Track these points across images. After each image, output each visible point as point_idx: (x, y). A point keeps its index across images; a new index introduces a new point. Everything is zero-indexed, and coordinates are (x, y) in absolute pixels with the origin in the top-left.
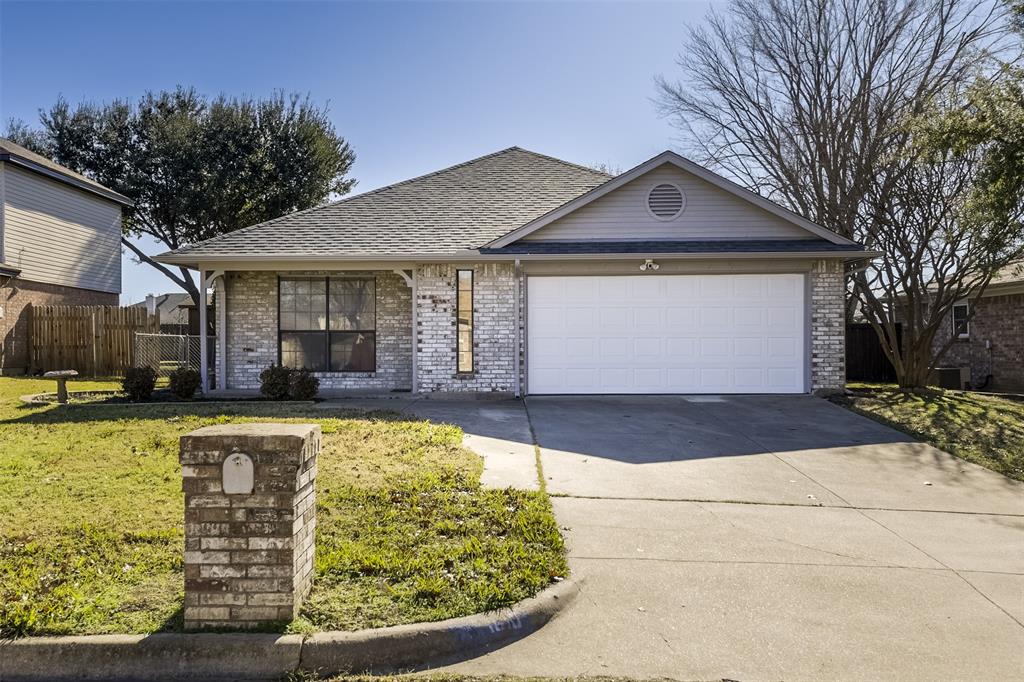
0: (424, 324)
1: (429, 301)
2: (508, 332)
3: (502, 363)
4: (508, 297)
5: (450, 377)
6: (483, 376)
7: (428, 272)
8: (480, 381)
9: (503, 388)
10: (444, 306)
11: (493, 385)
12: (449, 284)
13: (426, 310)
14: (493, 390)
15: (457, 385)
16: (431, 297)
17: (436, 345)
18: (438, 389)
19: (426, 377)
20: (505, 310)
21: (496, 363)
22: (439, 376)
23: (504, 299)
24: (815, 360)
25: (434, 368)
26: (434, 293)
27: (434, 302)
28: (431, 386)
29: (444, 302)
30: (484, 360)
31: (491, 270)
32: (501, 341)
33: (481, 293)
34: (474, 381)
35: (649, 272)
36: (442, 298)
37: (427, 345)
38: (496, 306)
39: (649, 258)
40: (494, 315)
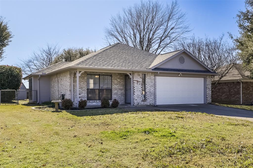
0: (135, 87)
1: (136, 82)
2: (153, 90)
3: (152, 97)
4: (153, 81)
5: (141, 101)
6: (148, 101)
7: (136, 74)
8: (147, 102)
9: (152, 104)
10: (140, 83)
11: (150, 103)
12: (140, 77)
13: (136, 84)
14: (150, 104)
15: (143, 103)
16: (137, 81)
17: (138, 93)
18: (138, 104)
19: (136, 101)
20: (152, 84)
21: (151, 97)
22: (139, 101)
23: (152, 81)
24: (207, 96)
25: (137, 99)
26: (137, 80)
27: (137, 82)
28: (137, 103)
29: (139, 82)
30: (148, 97)
31: (149, 74)
32: (151, 92)
33: (147, 80)
34: (146, 102)
35: (181, 76)
36: (139, 81)
37: (136, 93)
38: (150, 83)
39: (181, 73)
40: (150, 85)
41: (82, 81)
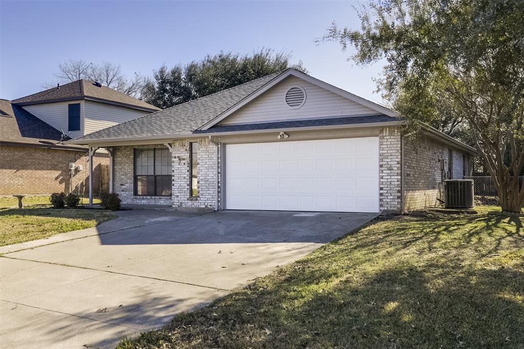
0: (175, 171)
1: (177, 159)
2: (213, 175)
3: (210, 192)
4: (213, 156)
5: (186, 199)
6: (202, 199)
7: (177, 144)
8: (200, 201)
9: (210, 206)
10: (184, 161)
11: (206, 204)
12: (186, 150)
13: (176, 164)
14: (206, 206)
15: (190, 203)
16: (178, 157)
17: (180, 183)
18: (181, 206)
19: (175, 199)
20: (212, 163)
21: (208, 192)
22: (182, 199)
23: (211, 157)
24: (382, 192)
25: (180, 194)
26: (180, 155)
27: (179, 160)
28: (178, 204)
29: (184, 159)
30: (202, 190)
31: (205, 141)
32: (210, 180)
33: (201, 154)
34: (197, 202)
35: (282, 140)
36: (183, 157)
37: (176, 182)
38: (208, 161)
39: (281, 131)
40: (206, 166)
41: (127, 163)
